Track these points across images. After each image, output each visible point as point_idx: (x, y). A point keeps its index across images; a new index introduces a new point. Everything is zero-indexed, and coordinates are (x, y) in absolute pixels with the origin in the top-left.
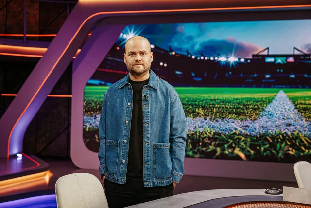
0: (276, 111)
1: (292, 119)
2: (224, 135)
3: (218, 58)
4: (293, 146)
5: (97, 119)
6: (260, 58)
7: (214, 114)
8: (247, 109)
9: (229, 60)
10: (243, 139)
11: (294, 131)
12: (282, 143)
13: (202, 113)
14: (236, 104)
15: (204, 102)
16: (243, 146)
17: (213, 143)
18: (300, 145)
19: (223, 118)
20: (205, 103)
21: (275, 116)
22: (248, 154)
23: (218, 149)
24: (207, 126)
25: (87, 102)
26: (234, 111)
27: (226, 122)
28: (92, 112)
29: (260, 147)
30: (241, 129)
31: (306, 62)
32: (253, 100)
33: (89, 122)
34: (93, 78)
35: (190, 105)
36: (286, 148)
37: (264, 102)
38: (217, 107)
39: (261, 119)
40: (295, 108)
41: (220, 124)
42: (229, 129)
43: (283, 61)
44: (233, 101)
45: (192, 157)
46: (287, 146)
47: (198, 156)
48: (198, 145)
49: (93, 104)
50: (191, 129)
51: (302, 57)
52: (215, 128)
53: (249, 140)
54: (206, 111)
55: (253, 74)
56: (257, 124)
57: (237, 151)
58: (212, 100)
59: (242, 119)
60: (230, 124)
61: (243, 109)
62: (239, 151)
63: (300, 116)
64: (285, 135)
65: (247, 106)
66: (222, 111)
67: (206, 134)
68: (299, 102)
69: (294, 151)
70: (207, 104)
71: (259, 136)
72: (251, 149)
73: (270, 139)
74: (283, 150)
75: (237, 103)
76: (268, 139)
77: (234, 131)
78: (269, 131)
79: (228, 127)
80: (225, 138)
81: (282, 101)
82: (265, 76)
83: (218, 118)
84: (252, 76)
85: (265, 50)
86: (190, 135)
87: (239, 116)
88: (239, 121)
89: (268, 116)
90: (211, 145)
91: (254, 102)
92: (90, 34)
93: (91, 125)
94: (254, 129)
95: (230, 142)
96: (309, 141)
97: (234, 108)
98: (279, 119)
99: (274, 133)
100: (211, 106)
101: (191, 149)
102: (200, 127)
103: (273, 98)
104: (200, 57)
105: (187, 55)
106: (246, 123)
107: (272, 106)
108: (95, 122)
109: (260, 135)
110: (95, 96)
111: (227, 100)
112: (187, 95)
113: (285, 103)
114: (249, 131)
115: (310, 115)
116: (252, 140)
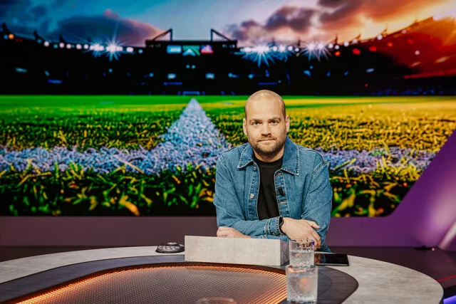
0: (185, 134)
1: (211, 145)
2: (103, 176)
3: (89, 46)
6: (159, 46)
7: (84, 141)
8: (139, 130)
9: (108, 49)
10: (134, 180)
11: (214, 164)
12: (195, 185)
13: (64, 139)
14: (121, 123)
15: (67, 121)
16: (134, 191)
17: (84, 190)
19: (100, 147)
20: (69, 121)
21: (185, 140)
22: (141, 205)
23: (93, 199)
24: (72, 161)
26: (118, 134)
27: (105, 153)
29: (161, 193)
30: (130, 164)
31: (231, 53)
32: (148, 116)
35: (42, 126)
36: (202, 193)
37: (166, 118)
38: (89, 128)
39: (162, 147)
40: (216, 128)
41: (96, 156)
42: (110, 164)
43: (195, 52)
44: (116, 117)
45: (49, 214)
46: (204, 190)
47: (58, 212)
48: (57, 194)
50: (45, 167)
51: (224, 46)
52: (86, 165)
53: (143, 182)
54: (70, 135)
55: (148, 73)
56: (155, 154)
57: (124, 201)
58: (81, 117)
59: (131, 149)
60: (111, 157)
61: (133, 132)
62: (127, 200)
63: (223, 141)
64: (200, 171)
65: (140, 126)
66: (98, 135)
67: (71, 174)
68: (221, 118)
70: (73, 124)
71: (159, 175)
72: (148, 196)
73: (177, 179)
74: (198, 195)
75: (122, 121)
76: (174, 179)
77: (119, 168)
78: (175, 165)
79: (108, 161)
80: (105, 181)
81: (195, 117)
82: (167, 75)
83: (91, 147)
84: (146, 76)
85: (167, 32)
86: (43, 178)
87: (127, 142)
88: (127, 151)
89: (172, 141)
90: (80, 193)
91: (150, 118)
95: (112, 186)
97: (118, 129)
98: (191, 145)
99: (183, 169)
100: (79, 126)
101: (46, 202)
102: (61, 163)
103: (181, 113)
104: (58, 44)
105: (36, 41)
106: (138, 154)
107: (179, 124)
109: (161, 173)
111: (106, 117)
112: (37, 108)
113: (199, 119)
114: (143, 167)
115: (238, 138)
116: (148, 182)
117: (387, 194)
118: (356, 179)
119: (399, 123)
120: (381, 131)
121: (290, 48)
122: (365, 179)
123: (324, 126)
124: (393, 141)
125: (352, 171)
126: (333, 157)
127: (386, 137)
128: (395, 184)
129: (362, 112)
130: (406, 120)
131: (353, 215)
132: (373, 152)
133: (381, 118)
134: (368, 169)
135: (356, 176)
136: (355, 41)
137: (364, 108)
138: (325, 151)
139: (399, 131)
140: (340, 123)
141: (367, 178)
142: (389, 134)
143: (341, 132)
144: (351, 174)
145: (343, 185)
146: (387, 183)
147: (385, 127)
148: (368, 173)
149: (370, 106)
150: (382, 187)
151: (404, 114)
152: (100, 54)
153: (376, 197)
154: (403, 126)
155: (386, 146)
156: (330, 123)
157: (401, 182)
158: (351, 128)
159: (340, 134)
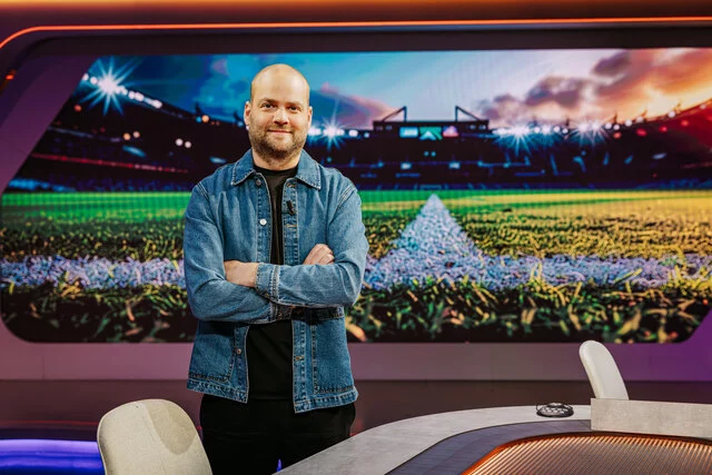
0: (424, 238)
1: (456, 252)
4: (460, 307)
5: (33, 267)
6: (389, 128)
9: (326, 133)
11: (460, 276)
12: (437, 302)
16: (359, 311)
18: (473, 304)
21: (422, 246)
22: (369, 328)
25: (8, 230)
28: (22, 253)
29: (394, 313)
31: (481, 136)
32: (377, 216)
33: (15, 275)
34: (20, 175)
36: (446, 312)
37: (399, 219)
39: (395, 255)
40: (462, 231)
43: (435, 135)
46: (447, 309)
49: (23, 234)
51: (472, 127)
53: (371, 299)
55: (376, 162)
56: (386, 265)
62: (351, 322)
63: (471, 247)
64: (443, 286)
68: (469, 217)
69: (461, 317)
71: (390, 291)
72: (376, 317)
73: (413, 296)
74: (440, 316)
76: (409, 296)
78: (411, 278)
81: (436, 217)
82: (399, 166)
84: (373, 166)
85: (399, 111)
89: (408, 248)
91: (378, 219)
92: (10, 77)
93: (18, 280)
94: (380, 276)
96: (491, 296)
98: (431, 253)
99: (421, 282)
103: (419, 212)
105: (236, 124)
107: (416, 226)
108: (29, 274)
109: (393, 288)
110: (26, 215)
113: (441, 220)
114: (371, 280)
115: (491, 243)
116: (377, 300)
117: (682, 314)
118: (642, 295)
119: (696, 224)
120: (674, 234)
121: (557, 130)
122: (653, 295)
123: (601, 228)
124: (689, 247)
125: (636, 285)
126: (613, 266)
127: (680, 241)
128: (692, 301)
129: (649, 209)
130: (705, 220)
131: (637, 341)
132: (663, 260)
133: (674, 217)
134: (657, 282)
135: (642, 291)
136: (640, 120)
137: (651, 204)
138: (601, 260)
139: (697, 234)
140: (621, 224)
141: (656, 293)
142: (684, 237)
143: (622, 235)
144: (636, 288)
145: (626, 302)
146: (682, 300)
147: (678, 228)
148: (658, 288)
149: (660, 202)
150: (676, 304)
151: (703, 212)
152: (316, 140)
153: (667, 318)
154: (703, 227)
155: (680, 253)
156: (607, 223)
157: (699, 298)
158: (635, 230)
159: (621, 238)
